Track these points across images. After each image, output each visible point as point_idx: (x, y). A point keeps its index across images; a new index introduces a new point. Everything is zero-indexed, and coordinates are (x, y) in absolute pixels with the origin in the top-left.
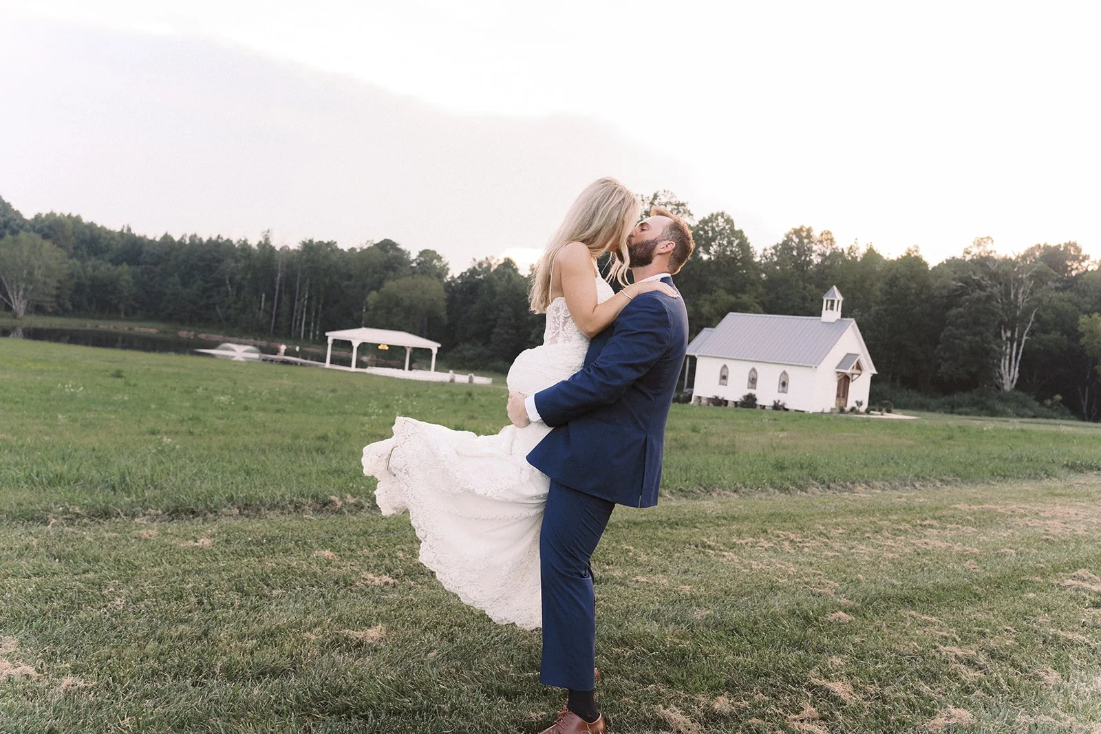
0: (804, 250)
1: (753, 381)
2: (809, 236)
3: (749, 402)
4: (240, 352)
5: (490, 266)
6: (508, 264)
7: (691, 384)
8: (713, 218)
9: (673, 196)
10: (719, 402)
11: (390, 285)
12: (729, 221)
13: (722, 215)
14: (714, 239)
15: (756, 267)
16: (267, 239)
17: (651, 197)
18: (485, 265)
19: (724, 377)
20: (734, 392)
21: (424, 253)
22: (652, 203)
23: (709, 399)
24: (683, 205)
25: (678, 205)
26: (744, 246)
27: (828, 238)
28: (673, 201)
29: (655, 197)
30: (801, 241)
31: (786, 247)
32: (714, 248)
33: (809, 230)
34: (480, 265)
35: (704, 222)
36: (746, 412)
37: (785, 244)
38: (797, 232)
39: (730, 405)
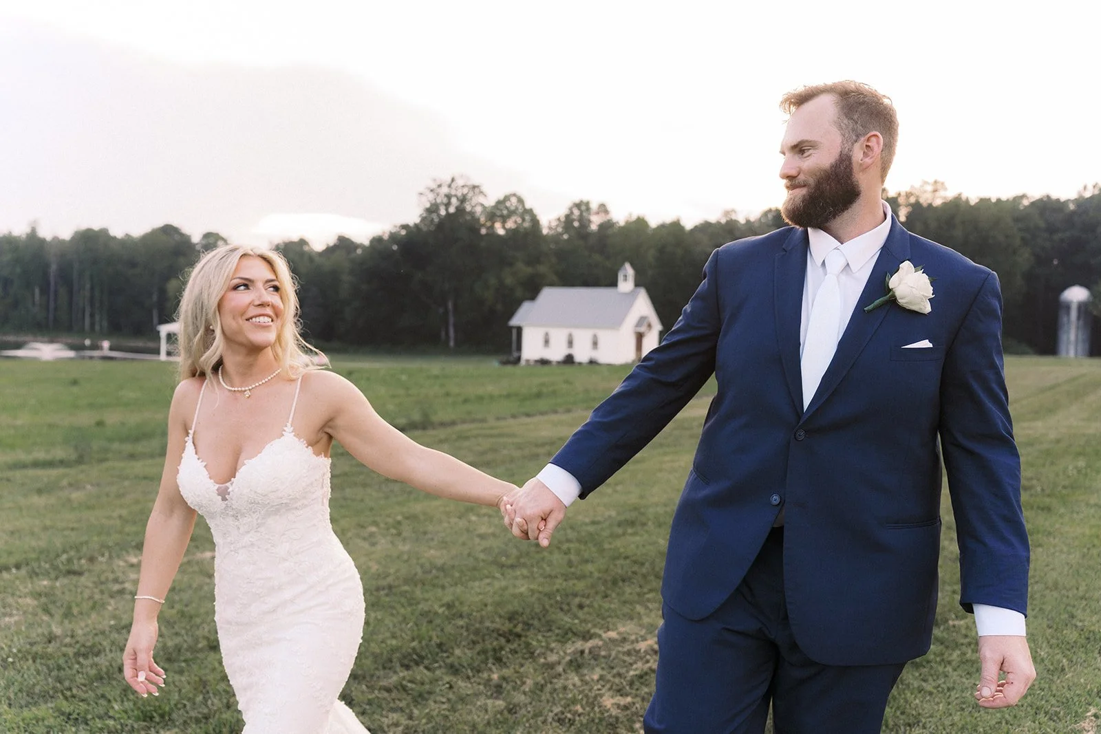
0: (584, 222)
1: (570, 343)
2: (588, 209)
3: (569, 360)
4: (47, 351)
7: (519, 348)
8: (507, 198)
9: (468, 179)
10: (544, 362)
12: (520, 201)
13: (514, 195)
15: (545, 239)
16: (34, 231)
17: (450, 180)
19: (547, 342)
20: (556, 353)
21: (208, 235)
22: (450, 186)
23: (537, 361)
24: (478, 187)
25: (474, 187)
26: (535, 222)
27: (603, 209)
28: (469, 184)
29: (453, 180)
30: (581, 215)
31: (568, 219)
32: (509, 224)
33: (587, 204)
35: (499, 202)
36: (568, 369)
37: (567, 217)
38: (578, 206)
39: (554, 363)
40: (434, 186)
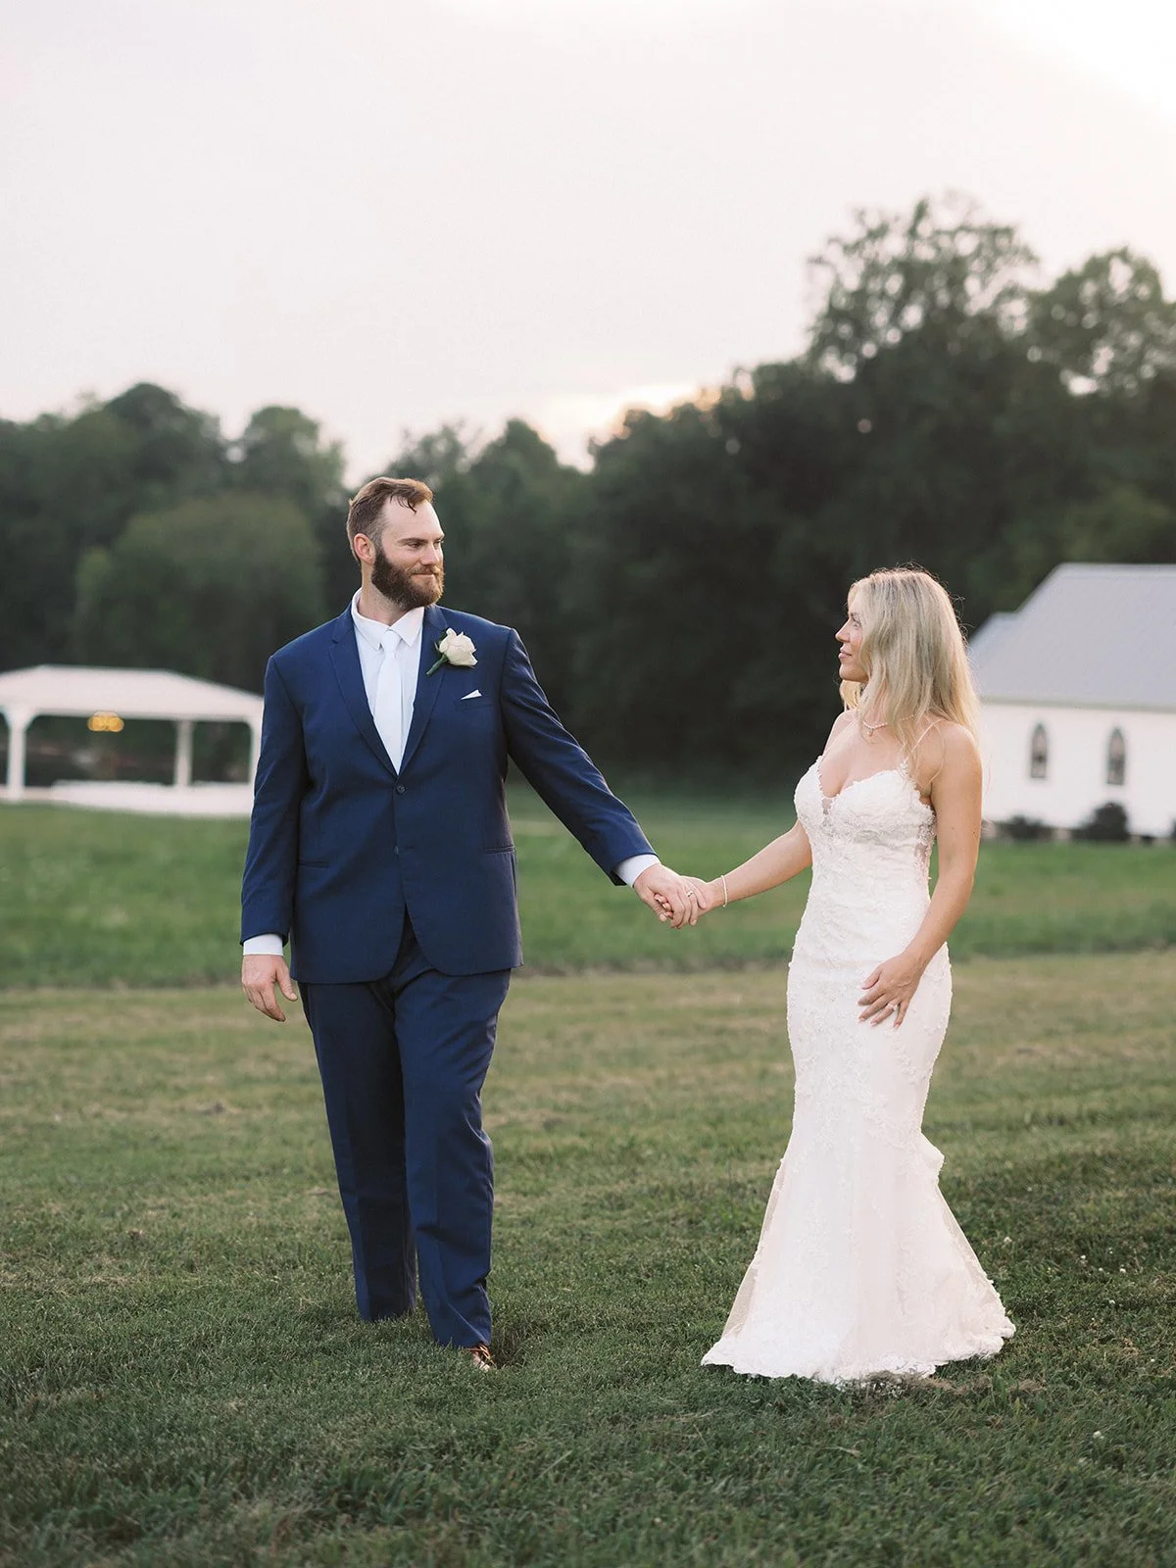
1: (1117, 766)
3: (1109, 825)
5: (455, 450)
6: (520, 439)
8: (1097, 268)
9: (974, 205)
10: (1024, 832)
11: (149, 530)
12: (1145, 274)
13: (1124, 255)
14: (1100, 332)
17: (908, 213)
18: (441, 447)
19: (1039, 759)
20: (1068, 799)
21: (267, 417)
22: (912, 233)
24: (1008, 232)
25: (994, 232)
28: (979, 220)
29: (921, 212)
32: (1103, 358)
34: (427, 444)
35: (1070, 284)
36: (1104, 858)
39: (1062, 836)
40: (853, 233)
